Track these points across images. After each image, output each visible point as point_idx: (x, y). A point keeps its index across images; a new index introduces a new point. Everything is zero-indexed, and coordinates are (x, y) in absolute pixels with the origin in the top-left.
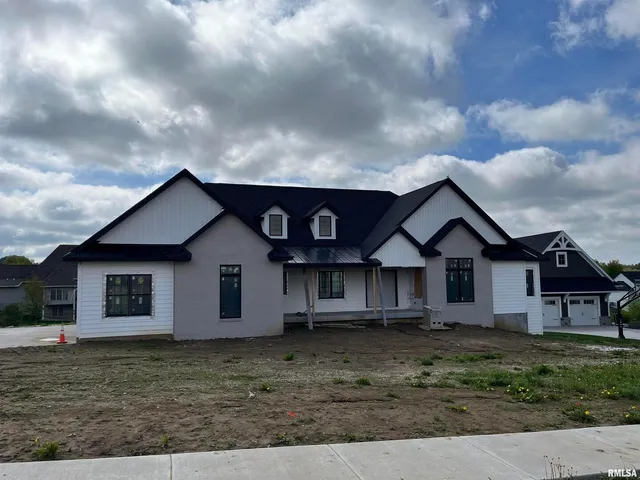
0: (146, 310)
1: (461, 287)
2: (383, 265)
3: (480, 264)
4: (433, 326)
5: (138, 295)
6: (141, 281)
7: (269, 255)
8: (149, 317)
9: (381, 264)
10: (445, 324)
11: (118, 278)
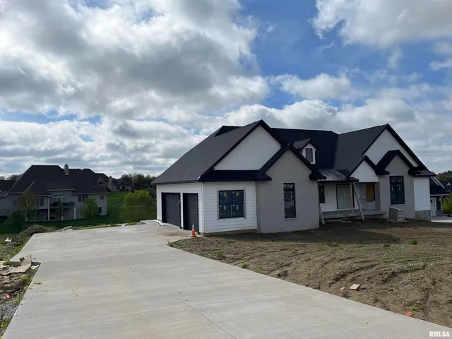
0: (240, 213)
1: (398, 194)
2: (360, 181)
3: (407, 180)
4: (399, 220)
5: (236, 204)
6: (238, 194)
7: (310, 176)
8: (242, 218)
9: (358, 180)
10: (405, 219)
11: (225, 193)
